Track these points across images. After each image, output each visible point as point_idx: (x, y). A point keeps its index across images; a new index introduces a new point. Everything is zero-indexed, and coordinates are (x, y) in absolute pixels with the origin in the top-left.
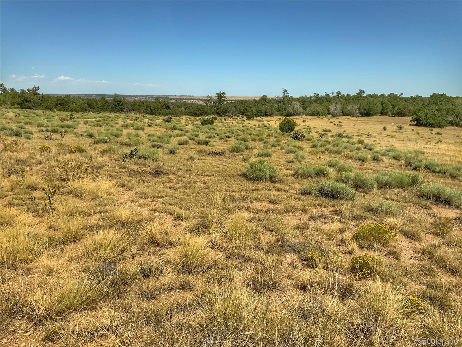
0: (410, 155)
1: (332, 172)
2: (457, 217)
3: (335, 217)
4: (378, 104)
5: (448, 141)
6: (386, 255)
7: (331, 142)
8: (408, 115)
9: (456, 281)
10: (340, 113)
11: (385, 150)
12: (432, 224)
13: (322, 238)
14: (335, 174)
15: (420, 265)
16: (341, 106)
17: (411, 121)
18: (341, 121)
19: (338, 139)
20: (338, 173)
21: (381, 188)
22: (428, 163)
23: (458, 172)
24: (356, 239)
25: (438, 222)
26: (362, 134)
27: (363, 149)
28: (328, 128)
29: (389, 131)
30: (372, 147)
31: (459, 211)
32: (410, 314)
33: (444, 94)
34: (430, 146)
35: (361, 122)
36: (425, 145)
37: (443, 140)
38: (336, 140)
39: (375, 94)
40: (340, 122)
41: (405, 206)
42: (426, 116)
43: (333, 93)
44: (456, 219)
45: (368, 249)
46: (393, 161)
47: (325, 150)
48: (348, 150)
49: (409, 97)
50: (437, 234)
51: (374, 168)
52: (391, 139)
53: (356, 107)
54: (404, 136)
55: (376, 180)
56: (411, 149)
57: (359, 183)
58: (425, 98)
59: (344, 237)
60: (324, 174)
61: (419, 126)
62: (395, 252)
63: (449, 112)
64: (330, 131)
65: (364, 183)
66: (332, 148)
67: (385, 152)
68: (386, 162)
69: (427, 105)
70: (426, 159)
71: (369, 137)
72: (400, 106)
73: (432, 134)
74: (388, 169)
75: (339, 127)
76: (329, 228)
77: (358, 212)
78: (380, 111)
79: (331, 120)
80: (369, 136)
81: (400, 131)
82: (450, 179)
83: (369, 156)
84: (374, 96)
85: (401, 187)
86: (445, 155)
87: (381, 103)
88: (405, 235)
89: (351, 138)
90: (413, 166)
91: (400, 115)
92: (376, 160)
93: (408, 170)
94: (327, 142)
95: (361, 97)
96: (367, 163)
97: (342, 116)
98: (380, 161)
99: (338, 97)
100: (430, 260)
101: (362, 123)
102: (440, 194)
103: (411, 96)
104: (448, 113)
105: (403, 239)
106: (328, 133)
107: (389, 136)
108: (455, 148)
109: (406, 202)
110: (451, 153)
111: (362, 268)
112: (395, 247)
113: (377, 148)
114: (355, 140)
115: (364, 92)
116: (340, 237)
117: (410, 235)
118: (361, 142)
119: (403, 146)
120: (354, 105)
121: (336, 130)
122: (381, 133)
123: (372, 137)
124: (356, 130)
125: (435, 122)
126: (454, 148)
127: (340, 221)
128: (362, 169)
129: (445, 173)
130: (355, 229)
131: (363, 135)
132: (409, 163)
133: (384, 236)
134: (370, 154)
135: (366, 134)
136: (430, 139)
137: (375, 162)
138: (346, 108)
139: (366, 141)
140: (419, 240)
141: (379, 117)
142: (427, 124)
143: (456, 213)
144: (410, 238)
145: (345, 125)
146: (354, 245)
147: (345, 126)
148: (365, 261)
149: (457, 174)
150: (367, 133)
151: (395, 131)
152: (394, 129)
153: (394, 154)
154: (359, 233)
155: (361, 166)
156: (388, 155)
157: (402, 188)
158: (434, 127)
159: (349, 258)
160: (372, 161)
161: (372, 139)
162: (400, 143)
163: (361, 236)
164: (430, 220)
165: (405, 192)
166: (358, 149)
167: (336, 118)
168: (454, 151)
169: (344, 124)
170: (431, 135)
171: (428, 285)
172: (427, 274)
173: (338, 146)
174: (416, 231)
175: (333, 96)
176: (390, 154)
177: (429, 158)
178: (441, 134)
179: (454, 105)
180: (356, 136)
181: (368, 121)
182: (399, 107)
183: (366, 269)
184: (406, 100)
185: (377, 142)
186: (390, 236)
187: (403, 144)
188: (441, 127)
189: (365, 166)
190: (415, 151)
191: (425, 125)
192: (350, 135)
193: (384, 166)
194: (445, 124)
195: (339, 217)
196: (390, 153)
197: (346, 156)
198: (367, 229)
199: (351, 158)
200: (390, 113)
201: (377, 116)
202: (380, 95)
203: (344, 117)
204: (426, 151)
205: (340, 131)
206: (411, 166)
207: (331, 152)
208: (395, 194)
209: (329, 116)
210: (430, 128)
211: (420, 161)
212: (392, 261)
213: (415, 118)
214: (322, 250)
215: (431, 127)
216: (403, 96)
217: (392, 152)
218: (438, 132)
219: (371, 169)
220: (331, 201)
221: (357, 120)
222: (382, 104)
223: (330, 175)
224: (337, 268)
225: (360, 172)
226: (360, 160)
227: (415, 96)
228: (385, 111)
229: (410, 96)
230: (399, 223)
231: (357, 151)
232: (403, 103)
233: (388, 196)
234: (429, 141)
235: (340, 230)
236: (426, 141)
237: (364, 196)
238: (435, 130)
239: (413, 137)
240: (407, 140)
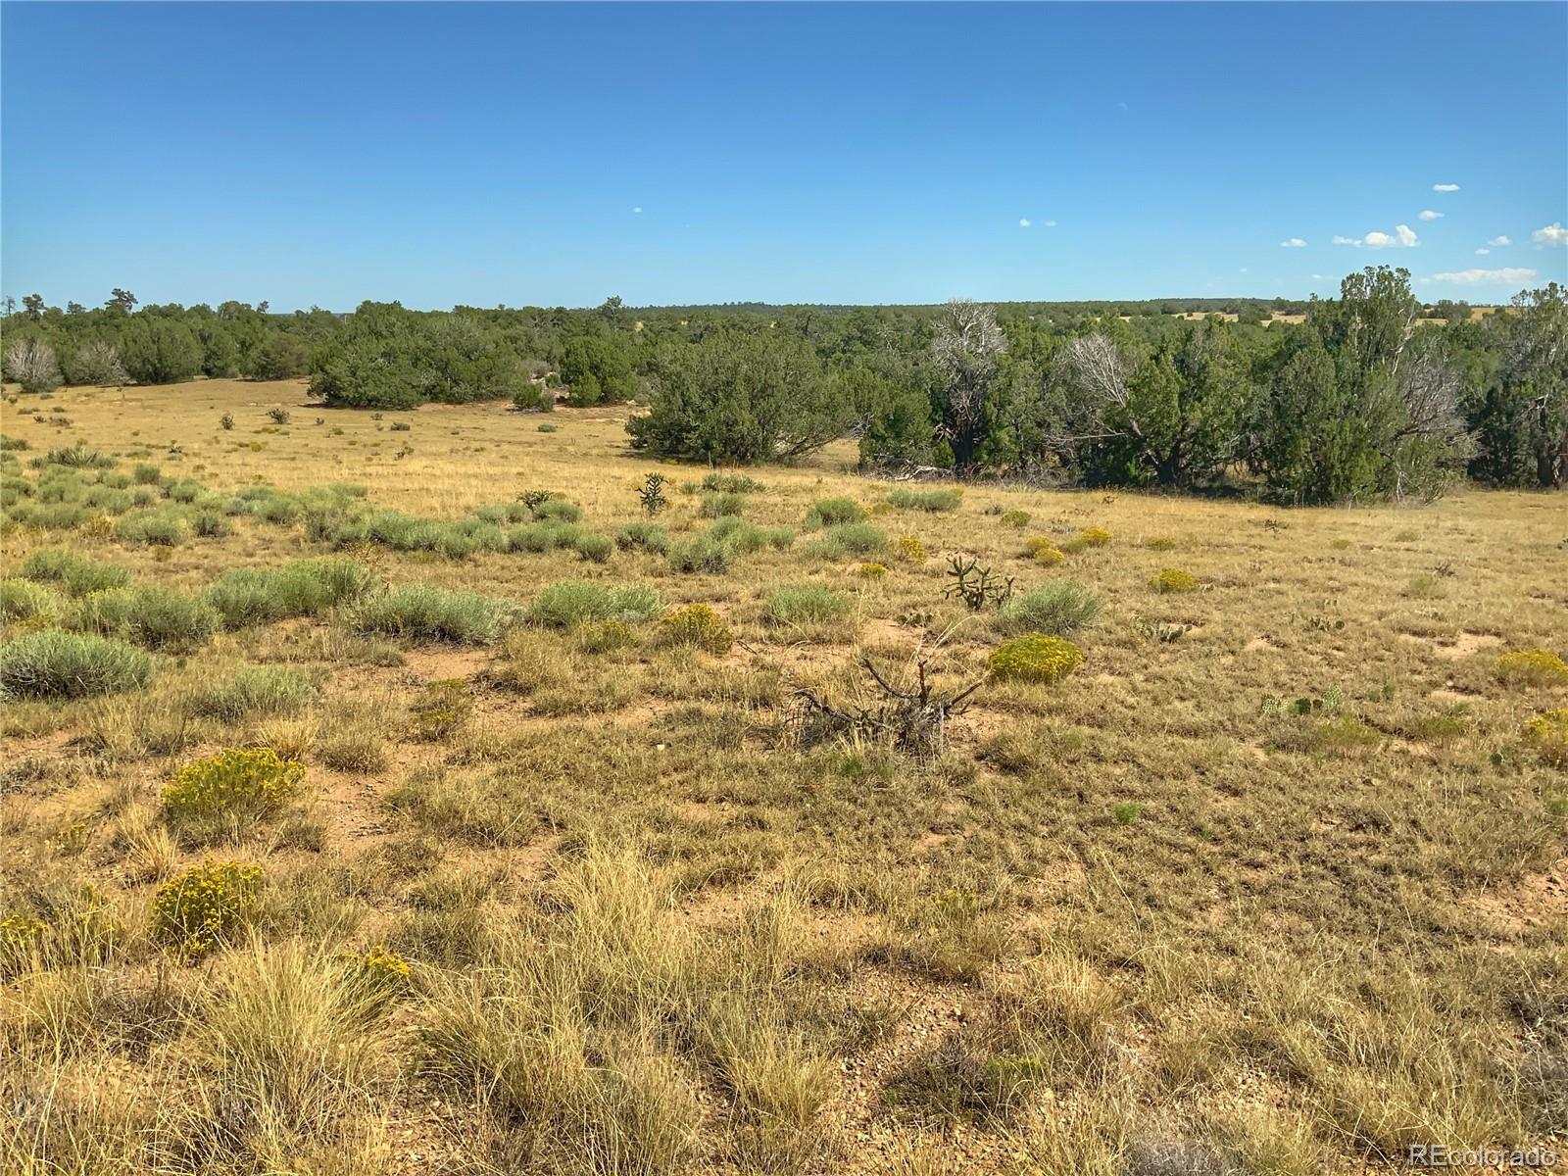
0: (321, 504)
1: (49, 599)
2: (481, 673)
3: (79, 761)
4: (190, 338)
5: (430, 448)
6: (277, 848)
7: (34, 486)
8: (297, 375)
9: (496, 863)
10: (54, 375)
11: (238, 495)
12: (412, 710)
13: (38, 856)
14: (65, 603)
15: (389, 846)
16: (51, 351)
17: (309, 393)
18: (64, 406)
19: (59, 472)
20: (75, 597)
21: (238, 628)
22: (377, 523)
23: (467, 539)
24: (168, 822)
25: (429, 701)
26: (148, 446)
27: (158, 500)
28: (15, 436)
29: (243, 429)
30: (190, 489)
31: (483, 654)
32: (374, 1012)
33: (397, 304)
34: (380, 469)
35: (139, 404)
36: (364, 466)
37: (417, 447)
38: (50, 479)
39: (172, 306)
40: (57, 410)
41: (326, 671)
42: (354, 374)
43: (11, 301)
44: (478, 680)
45: (216, 843)
46: (270, 531)
47: (10, 521)
48: (104, 509)
49: (289, 315)
50: (428, 738)
51: (206, 561)
52: (252, 458)
53: (113, 351)
54: (294, 441)
55: (215, 603)
56: (323, 485)
57: (156, 622)
58: (343, 316)
59: (123, 828)
60: (18, 613)
61: (336, 407)
62: (307, 831)
63: (418, 359)
64: (22, 445)
65: (175, 621)
66: (40, 509)
67: (236, 504)
68: (245, 537)
69: (352, 339)
70: (371, 511)
71: (177, 455)
72: (267, 345)
73: (380, 429)
74: (257, 559)
75: (59, 428)
76: (59, 808)
77: (162, 726)
78: (201, 363)
79: (20, 405)
80: (175, 452)
81: (278, 426)
82: (449, 563)
83: (183, 524)
84: (171, 313)
85: (306, 613)
86: (428, 490)
87: (201, 335)
88: (331, 765)
89: (109, 464)
90: (336, 537)
91: (271, 376)
92: (210, 533)
93: (321, 553)
94: (16, 486)
95: (125, 315)
96: (180, 548)
97: (63, 389)
98: (224, 534)
99: (36, 319)
100: (417, 824)
101: (145, 408)
102: (424, 615)
103: (298, 312)
104: (416, 362)
105: (329, 778)
106: (14, 452)
107: (247, 445)
108: (452, 467)
109: (323, 658)
110: (443, 483)
111: (196, 918)
112: (304, 812)
113: (210, 493)
114: (126, 469)
115: (131, 299)
116: (108, 831)
117: (349, 760)
118: (148, 476)
119: (295, 477)
120: (102, 346)
121: (46, 441)
122: (216, 438)
123: (186, 455)
124: (127, 434)
125: (385, 392)
126: (449, 468)
127: (100, 773)
128: (166, 571)
129: (431, 547)
130: (162, 787)
131: (153, 451)
132: (322, 530)
133: (262, 787)
134: (186, 517)
135: (164, 447)
136: (376, 445)
137: (209, 540)
138: (73, 357)
139: (166, 473)
140: (379, 768)
141: (201, 385)
142: (360, 398)
143: (477, 662)
144: (351, 769)
145: (80, 420)
146: (164, 846)
147: (81, 425)
148: (204, 890)
149: (466, 545)
150: (168, 444)
151: (265, 430)
152: (260, 422)
153: (268, 506)
154: (175, 798)
155: (159, 560)
156: (250, 511)
157: (308, 616)
158: (384, 408)
159: (148, 895)
160: (197, 540)
161: (189, 464)
162: (286, 469)
163: (182, 809)
164: (405, 699)
165: (318, 625)
166: (143, 501)
167: (40, 395)
168: (449, 476)
169: (77, 415)
170: (377, 432)
171: (420, 902)
172: (412, 869)
173: (62, 498)
174: (366, 742)
175: (13, 312)
176: (256, 508)
177: (381, 507)
178: (407, 428)
179: (430, 338)
180: (128, 455)
181: (165, 401)
182: (261, 347)
183: (212, 917)
184: (283, 323)
185: (207, 472)
186: (282, 782)
187: (295, 469)
188: (405, 406)
189: (174, 560)
190: (335, 490)
191: (356, 404)
192: (106, 455)
193: (240, 550)
194: (415, 396)
195: (92, 761)
196: (256, 506)
197: (99, 533)
198: (198, 778)
199: (119, 536)
200: (235, 369)
201: (192, 380)
202: (192, 308)
203: (72, 391)
204: (369, 484)
205: (65, 441)
206: (328, 538)
207: (35, 524)
208: (288, 638)
209: (13, 389)
210: (374, 413)
211: (355, 521)
212: (301, 861)
213: (322, 383)
214: (41, 902)
215: (375, 407)
216: (269, 311)
217: (262, 499)
218: (398, 422)
219: (197, 568)
220: (56, 709)
221: (124, 399)
222: (204, 339)
223: (41, 612)
224: (103, 948)
225: (155, 585)
226: (152, 540)
227: (310, 311)
228: (220, 364)
229: (292, 311)
230: (308, 732)
231: (138, 510)
232: (274, 335)
233: (264, 651)
234: (376, 454)
235: (107, 807)
236: (367, 453)
237: (181, 664)
238: (390, 418)
239: (324, 444)
240: (305, 457)
